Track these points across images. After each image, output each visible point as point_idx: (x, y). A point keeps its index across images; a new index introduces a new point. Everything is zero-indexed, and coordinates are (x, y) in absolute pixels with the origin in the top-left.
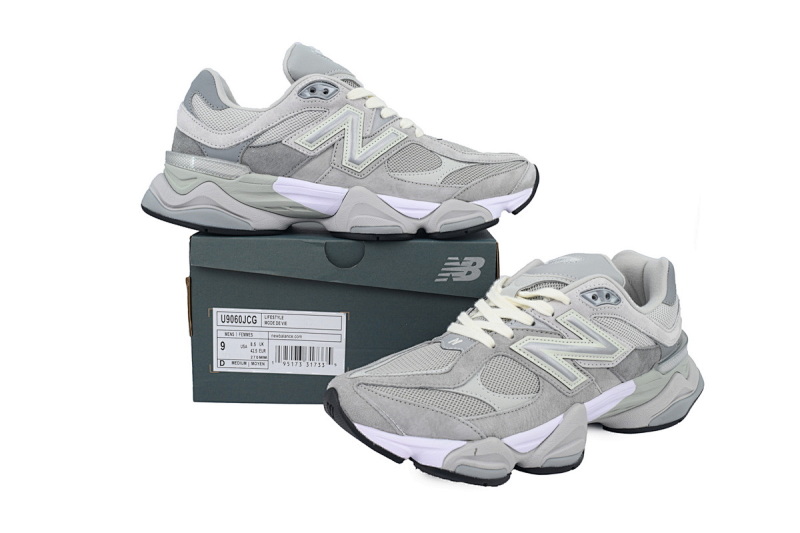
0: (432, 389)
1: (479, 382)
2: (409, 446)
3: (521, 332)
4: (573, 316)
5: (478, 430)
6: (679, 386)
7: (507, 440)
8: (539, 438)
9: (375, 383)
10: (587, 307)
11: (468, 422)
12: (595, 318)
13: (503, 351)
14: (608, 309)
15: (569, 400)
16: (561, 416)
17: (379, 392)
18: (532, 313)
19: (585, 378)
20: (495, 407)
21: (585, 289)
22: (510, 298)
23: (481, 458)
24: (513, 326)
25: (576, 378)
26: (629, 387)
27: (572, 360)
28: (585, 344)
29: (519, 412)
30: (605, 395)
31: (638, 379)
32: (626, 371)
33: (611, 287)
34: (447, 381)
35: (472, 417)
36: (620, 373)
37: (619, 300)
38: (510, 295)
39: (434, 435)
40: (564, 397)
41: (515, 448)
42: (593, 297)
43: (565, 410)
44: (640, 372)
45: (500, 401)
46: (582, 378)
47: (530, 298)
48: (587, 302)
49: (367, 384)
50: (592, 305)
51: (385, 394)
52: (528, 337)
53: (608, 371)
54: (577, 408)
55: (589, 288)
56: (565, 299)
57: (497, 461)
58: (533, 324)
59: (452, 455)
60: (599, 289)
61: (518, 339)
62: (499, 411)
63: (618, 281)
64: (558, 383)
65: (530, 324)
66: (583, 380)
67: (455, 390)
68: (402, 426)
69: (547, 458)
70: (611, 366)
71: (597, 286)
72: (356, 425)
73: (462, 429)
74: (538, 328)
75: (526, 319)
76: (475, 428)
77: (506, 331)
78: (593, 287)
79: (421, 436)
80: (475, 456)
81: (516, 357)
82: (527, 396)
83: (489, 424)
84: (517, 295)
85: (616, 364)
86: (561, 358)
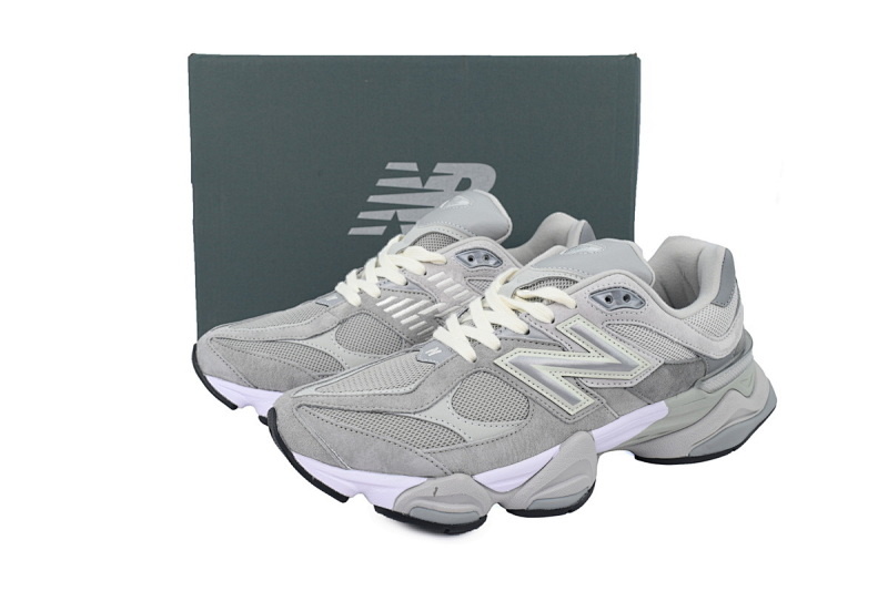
0: (387, 413)
1: (449, 405)
2: (353, 482)
3: (509, 342)
4: (581, 324)
5: (441, 465)
6: (735, 406)
7: (477, 477)
8: (524, 475)
9: (320, 404)
10: (599, 311)
11: (428, 456)
12: (608, 326)
13: (484, 366)
14: (626, 314)
15: (568, 427)
16: (558, 447)
17: (322, 416)
18: (527, 319)
19: (591, 401)
20: (466, 437)
21: (596, 289)
22: (506, 298)
23: (443, 499)
24: (503, 335)
25: (578, 401)
26: (659, 410)
27: (575, 378)
28: (595, 358)
29: (497, 443)
30: (622, 420)
31: (672, 400)
32: (652, 390)
33: (632, 286)
34: (406, 404)
35: (434, 449)
36: (644, 392)
37: (642, 303)
38: (507, 296)
39: (386, 470)
40: (563, 424)
41: (491, 487)
42: (608, 299)
43: (562, 440)
44: (674, 391)
45: (472, 430)
46: (585, 401)
47: (528, 299)
48: (598, 305)
49: (309, 406)
50: (604, 309)
51: (328, 418)
52: (517, 350)
53: (626, 392)
54: (581, 436)
55: (601, 288)
56: (570, 301)
57: (465, 503)
58: (528, 332)
59: (405, 495)
60: (615, 290)
61: (506, 351)
62: (470, 442)
63: (644, 279)
64: (554, 406)
65: (523, 332)
66: (587, 404)
67: (417, 416)
68: (345, 458)
69: (534, 498)
70: (629, 385)
71: (612, 285)
72: (295, 454)
73: (419, 463)
74: (533, 338)
75: (519, 327)
76: (436, 462)
77: (492, 341)
78: (607, 287)
79: (371, 471)
80: (434, 496)
81: (500, 374)
82: (511, 422)
83: (456, 458)
84: (514, 295)
85: (635, 383)
86: (560, 375)
